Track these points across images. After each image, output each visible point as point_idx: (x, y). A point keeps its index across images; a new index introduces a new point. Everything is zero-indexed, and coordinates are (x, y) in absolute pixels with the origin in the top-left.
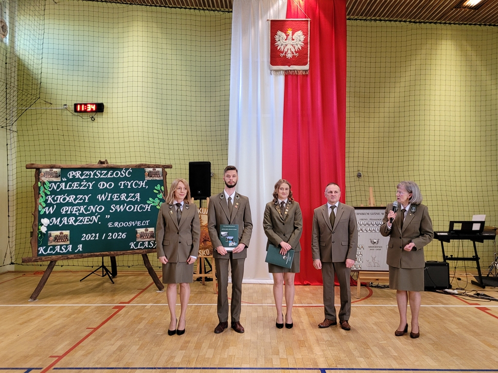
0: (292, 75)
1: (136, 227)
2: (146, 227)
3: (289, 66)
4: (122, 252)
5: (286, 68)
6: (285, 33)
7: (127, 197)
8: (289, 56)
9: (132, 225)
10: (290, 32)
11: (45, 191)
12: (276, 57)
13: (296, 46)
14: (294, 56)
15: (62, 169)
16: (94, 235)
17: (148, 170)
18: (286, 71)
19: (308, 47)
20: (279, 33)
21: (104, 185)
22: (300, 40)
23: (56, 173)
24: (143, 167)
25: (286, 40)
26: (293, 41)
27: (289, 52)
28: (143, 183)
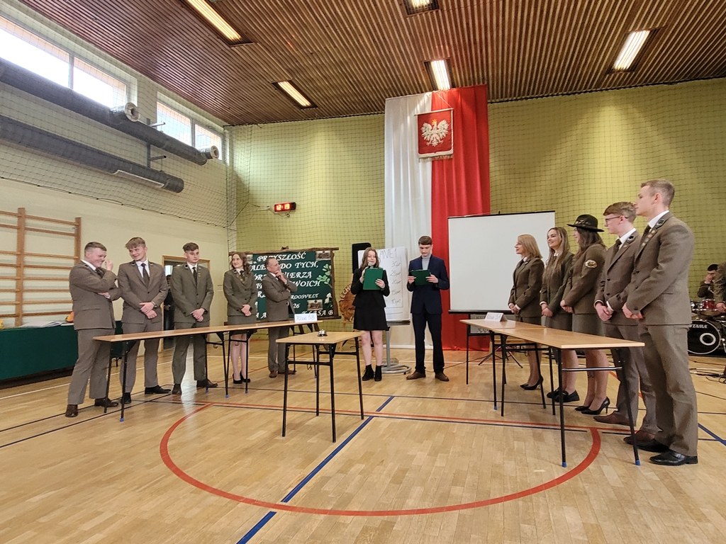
0: (438, 161)
1: (308, 299)
2: (315, 299)
7: (301, 275)
9: (305, 297)
17: (318, 252)
28: (314, 263)
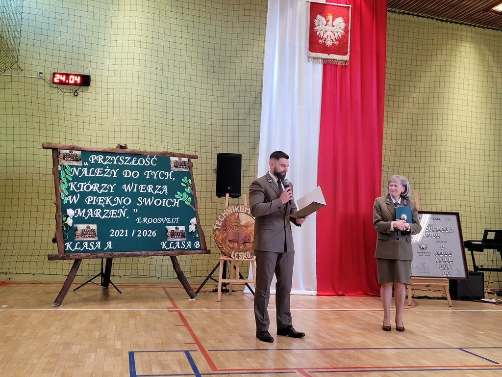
0: (331, 65)
1: (166, 224)
2: (176, 224)
3: (329, 54)
4: (153, 253)
5: (325, 56)
6: (326, 18)
7: (154, 189)
8: (329, 43)
9: (162, 221)
10: (330, 17)
11: (66, 176)
12: (315, 43)
13: (336, 33)
14: (333, 44)
15: (83, 151)
16: (123, 231)
17: (173, 159)
18: (324, 59)
19: (348, 36)
20: (319, 17)
21: (128, 174)
22: (340, 28)
23: (76, 155)
24: (168, 156)
25: (326, 25)
26: (333, 28)
27: (329, 38)
28: (169, 174)
